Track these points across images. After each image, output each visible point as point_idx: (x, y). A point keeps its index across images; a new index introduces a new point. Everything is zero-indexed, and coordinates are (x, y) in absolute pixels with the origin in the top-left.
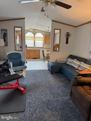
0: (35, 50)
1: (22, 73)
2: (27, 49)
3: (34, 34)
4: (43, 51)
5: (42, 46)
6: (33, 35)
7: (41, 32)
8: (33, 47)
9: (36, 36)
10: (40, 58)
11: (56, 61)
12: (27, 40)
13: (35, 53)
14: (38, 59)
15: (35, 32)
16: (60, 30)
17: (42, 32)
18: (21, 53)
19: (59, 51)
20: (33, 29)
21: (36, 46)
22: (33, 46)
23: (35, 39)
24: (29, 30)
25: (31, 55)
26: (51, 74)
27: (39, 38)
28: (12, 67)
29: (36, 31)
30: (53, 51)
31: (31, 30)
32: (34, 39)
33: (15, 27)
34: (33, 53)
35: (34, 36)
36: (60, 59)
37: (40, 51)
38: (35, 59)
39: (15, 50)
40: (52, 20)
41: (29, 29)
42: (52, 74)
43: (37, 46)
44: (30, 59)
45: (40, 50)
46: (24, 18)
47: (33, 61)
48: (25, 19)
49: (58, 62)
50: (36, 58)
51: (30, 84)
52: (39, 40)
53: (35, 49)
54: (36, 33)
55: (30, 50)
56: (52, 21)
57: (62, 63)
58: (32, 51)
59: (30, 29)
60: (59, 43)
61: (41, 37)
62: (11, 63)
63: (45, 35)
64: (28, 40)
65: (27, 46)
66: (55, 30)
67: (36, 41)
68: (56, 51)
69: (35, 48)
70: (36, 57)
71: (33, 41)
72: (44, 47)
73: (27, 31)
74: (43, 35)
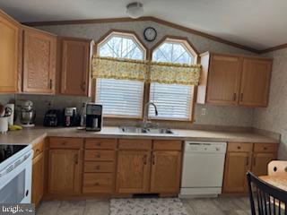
2: (106, 131)
3: (149, 45)
6: (139, 54)
7: (185, 34)
9: (156, 56)
10: (184, 192)
15: (150, 33)
25: (122, 172)
29: (159, 27)
32: (148, 73)
34: (137, 159)
37: (182, 151)
45: (182, 141)
50: (156, 195)
52: (175, 82)
54: (159, 38)
55: (118, 139)
63: (212, 55)
64: (113, 77)
71: (139, 86)
72: (196, 123)
73: (107, 27)
74: (198, 54)
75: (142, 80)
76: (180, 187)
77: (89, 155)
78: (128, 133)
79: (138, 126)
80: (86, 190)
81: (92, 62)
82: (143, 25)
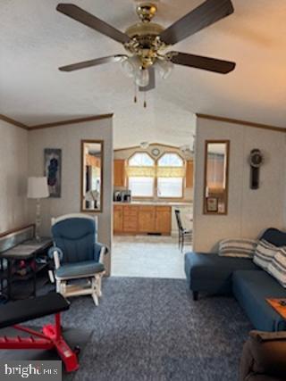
0: (156, 207)
1: (90, 287)
2: (133, 203)
3: (156, 157)
4: (177, 212)
5: (179, 195)
6: (151, 163)
8: (151, 199)
9: (161, 163)
10: (173, 232)
11: (214, 248)
12: (133, 176)
13: (156, 217)
14: (166, 238)
15: (156, 152)
16: (227, 142)
17: (178, 151)
18: (95, 218)
19: (225, 213)
20: (150, 143)
21: (159, 195)
22: (150, 194)
23: (158, 174)
24: (139, 147)
25: (141, 222)
26: (191, 300)
27: (169, 169)
28: (57, 265)
29: (160, 148)
30: (204, 213)
31: (144, 147)
32: (156, 173)
33: (83, 142)
34: (148, 215)
35: (156, 163)
36: (230, 245)
38: (154, 237)
39: (82, 211)
40: (199, 112)
41: (139, 144)
42: (195, 298)
43: (164, 193)
44: (138, 237)
46: (111, 115)
47: (147, 241)
48: (114, 116)
49: (220, 255)
50: (159, 234)
51: (106, 334)
52: (170, 176)
53: (158, 204)
54: (161, 154)
55: (138, 206)
56: (199, 115)
57: (237, 258)
58: (147, 209)
59: (143, 144)
60: (224, 187)
61: (176, 167)
62: (55, 253)
63: (188, 161)
64: (137, 176)
65: (133, 194)
66: (210, 146)
67: (160, 180)
68: (216, 212)
69: (156, 199)
70: (157, 231)
71: (151, 180)
72: (185, 198)
73: (133, 151)
74: (183, 159)
75: (151, 176)
76: (171, 230)
77: (126, 213)
78: (144, 203)
79: (151, 201)
80: (125, 229)
81: (126, 169)
82: (152, 148)
